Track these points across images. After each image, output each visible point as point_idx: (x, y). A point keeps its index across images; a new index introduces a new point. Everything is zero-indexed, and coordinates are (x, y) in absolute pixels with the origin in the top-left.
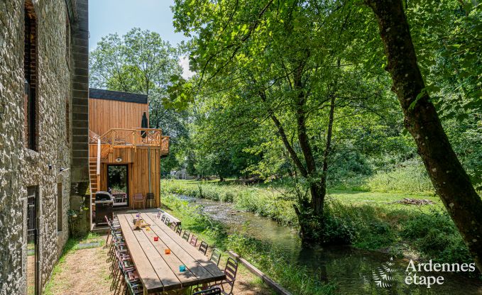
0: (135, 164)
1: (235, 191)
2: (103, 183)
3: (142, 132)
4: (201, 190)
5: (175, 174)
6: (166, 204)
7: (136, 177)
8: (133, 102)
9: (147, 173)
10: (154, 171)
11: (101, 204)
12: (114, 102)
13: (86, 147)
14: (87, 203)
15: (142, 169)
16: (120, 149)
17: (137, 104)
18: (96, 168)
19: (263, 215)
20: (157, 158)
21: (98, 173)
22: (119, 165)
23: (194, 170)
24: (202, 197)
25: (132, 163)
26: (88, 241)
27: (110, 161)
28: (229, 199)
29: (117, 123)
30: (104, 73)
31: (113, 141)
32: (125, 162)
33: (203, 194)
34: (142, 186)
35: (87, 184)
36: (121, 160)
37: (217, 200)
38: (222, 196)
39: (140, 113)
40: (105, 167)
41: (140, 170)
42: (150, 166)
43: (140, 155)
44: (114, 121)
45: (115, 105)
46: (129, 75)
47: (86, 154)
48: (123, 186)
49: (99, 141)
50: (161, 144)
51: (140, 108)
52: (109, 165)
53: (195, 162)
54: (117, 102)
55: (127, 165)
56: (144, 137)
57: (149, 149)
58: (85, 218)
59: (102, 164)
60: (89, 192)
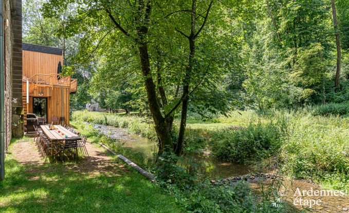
0: (52, 98)
1: (130, 120)
2: (30, 109)
3: (58, 76)
4: (106, 120)
5: (90, 106)
6: (74, 125)
7: (53, 106)
8: (52, 53)
9: (60, 104)
10: (65, 103)
11: (30, 120)
12: (37, 53)
13: (21, 87)
14: (22, 119)
15: (57, 101)
16: (42, 87)
17: (55, 55)
18: (26, 99)
19: (144, 136)
20: (68, 94)
21: (28, 102)
22: (41, 98)
23: (104, 104)
24: (107, 124)
25: (50, 97)
26: (23, 140)
27: (35, 95)
28: (125, 125)
29: (40, 68)
30: (28, 22)
31: (37, 82)
32: (45, 96)
33: (107, 122)
34: (57, 112)
35: (22, 108)
36: (42, 95)
37: (117, 127)
38: (121, 124)
39: (57, 62)
40: (31, 98)
41: (55, 102)
42: (62, 99)
43: (56, 92)
44: (37, 66)
45: (38, 56)
46: (49, 25)
47: (21, 91)
48: (44, 115)
49: (28, 82)
50: (70, 84)
51: (57, 58)
52: (34, 98)
53: (106, 97)
54: (39, 53)
55: (46, 98)
56: (59, 79)
57: (62, 88)
58: (21, 127)
59: (30, 96)
60: (23, 113)
